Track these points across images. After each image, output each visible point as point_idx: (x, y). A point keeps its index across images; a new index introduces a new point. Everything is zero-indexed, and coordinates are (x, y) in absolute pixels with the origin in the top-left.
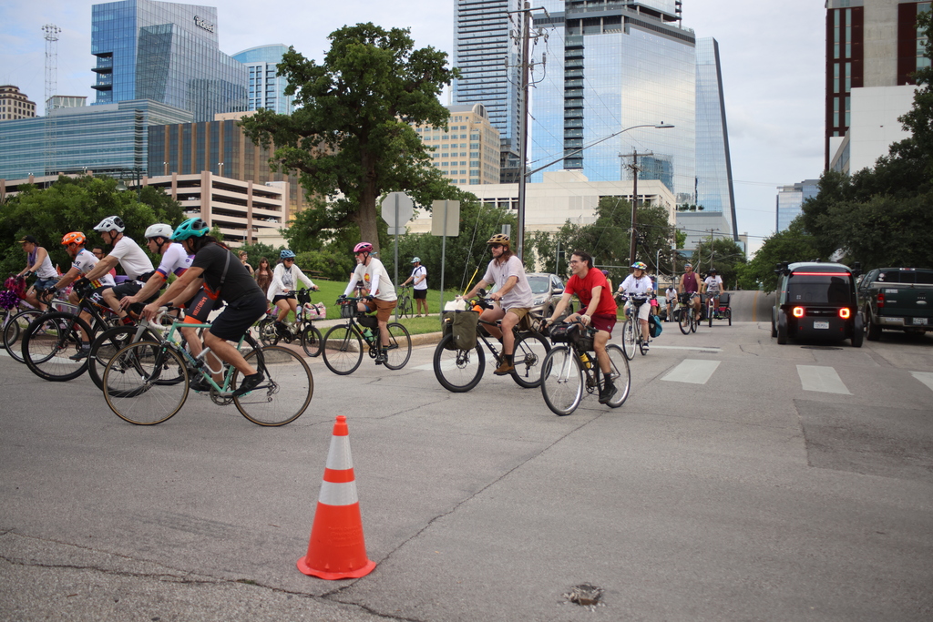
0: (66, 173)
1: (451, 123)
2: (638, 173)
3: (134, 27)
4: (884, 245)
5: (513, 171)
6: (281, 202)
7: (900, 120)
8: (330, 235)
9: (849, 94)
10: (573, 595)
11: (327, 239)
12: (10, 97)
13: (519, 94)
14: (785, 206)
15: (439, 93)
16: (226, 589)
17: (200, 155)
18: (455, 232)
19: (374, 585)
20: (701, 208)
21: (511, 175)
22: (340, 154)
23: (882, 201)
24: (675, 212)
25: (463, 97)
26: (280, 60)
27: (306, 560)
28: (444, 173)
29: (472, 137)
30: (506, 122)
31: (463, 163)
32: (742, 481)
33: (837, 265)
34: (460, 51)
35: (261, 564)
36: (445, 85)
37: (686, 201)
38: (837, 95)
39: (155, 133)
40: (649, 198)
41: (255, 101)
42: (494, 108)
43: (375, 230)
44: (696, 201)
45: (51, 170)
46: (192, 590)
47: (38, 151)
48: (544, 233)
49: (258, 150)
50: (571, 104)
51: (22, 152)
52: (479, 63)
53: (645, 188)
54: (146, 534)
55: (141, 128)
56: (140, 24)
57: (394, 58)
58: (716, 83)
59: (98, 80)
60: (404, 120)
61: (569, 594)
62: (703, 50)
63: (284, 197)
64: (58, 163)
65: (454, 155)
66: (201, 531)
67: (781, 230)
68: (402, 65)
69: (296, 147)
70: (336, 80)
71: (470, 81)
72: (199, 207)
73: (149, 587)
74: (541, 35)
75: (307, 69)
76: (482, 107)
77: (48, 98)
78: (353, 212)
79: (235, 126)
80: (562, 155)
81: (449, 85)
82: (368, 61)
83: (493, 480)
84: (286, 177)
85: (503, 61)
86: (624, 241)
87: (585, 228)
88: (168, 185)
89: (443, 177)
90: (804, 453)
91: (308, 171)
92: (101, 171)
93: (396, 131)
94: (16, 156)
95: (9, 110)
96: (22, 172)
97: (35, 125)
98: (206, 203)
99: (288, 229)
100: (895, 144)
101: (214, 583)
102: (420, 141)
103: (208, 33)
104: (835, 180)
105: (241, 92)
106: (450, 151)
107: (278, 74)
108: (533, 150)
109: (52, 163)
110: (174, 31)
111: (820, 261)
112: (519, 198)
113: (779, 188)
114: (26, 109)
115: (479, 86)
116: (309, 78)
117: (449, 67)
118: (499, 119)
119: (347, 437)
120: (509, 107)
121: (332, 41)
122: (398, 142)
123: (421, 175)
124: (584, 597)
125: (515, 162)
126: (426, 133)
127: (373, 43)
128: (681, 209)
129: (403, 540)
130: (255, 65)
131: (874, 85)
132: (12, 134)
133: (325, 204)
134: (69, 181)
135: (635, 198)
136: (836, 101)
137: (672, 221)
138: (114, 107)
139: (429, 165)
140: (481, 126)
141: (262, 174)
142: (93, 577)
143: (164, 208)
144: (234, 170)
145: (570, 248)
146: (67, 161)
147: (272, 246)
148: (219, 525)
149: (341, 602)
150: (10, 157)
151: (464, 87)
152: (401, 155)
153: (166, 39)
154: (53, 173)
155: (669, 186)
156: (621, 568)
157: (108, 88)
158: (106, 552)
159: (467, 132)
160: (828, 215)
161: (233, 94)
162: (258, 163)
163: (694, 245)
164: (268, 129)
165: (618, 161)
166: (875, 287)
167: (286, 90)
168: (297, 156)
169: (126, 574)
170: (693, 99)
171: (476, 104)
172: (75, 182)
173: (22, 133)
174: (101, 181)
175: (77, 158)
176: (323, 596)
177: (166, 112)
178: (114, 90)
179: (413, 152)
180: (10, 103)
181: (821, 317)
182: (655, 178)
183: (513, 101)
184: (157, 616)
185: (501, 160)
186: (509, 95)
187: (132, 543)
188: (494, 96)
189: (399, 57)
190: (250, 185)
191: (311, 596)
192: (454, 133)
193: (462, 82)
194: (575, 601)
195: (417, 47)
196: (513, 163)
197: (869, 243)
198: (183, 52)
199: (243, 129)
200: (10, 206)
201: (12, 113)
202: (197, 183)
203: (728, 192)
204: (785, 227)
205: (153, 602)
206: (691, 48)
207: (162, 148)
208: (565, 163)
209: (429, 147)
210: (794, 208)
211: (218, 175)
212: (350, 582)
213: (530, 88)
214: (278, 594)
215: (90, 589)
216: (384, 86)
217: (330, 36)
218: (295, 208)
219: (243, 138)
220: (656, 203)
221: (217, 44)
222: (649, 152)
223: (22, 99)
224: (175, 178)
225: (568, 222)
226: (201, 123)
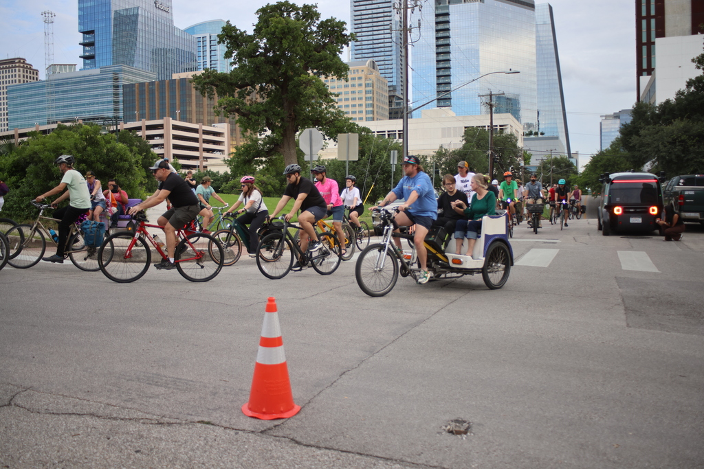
0: (63, 122)
1: (350, 75)
2: (494, 109)
3: (110, 10)
4: (684, 157)
5: (398, 110)
6: (224, 139)
7: (693, 61)
8: (262, 162)
9: (654, 43)
10: (449, 427)
11: (259, 166)
12: (19, 67)
13: (401, 52)
14: (606, 130)
15: (340, 52)
16: (189, 428)
17: (162, 105)
18: (355, 157)
19: (299, 423)
20: (542, 134)
21: (397, 113)
22: (267, 102)
23: (682, 125)
24: (523, 137)
25: (359, 55)
26: (220, 32)
27: (248, 406)
28: (346, 113)
29: (367, 85)
30: (392, 73)
31: (360, 105)
32: (576, 339)
33: (647, 174)
34: (356, 20)
35: (215, 410)
36: (345, 46)
37: (531, 129)
38: (644, 44)
39: (128, 89)
40: (502, 128)
41: (202, 64)
42: (382, 63)
43: (296, 157)
44: (539, 129)
45: (51, 120)
46: (164, 429)
47: (41, 106)
48: (423, 156)
49: (206, 100)
50: (441, 57)
51: (30, 107)
52: (370, 29)
53: (499, 120)
54: (129, 389)
55: (118, 87)
56: (114, 8)
57: (306, 28)
58: (552, 38)
59: (84, 51)
60: (315, 74)
61: (446, 427)
62: (541, 13)
63: (226, 135)
64: (56, 115)
65: (354, 99)
66: (169, 386)
67: (604, 149)
68: (312, 32)
69: (233, 97)
70: (262, 45)
71: (364, 43)
72: (163, 145)
73: (132, 428)
74: (416, 6)
75: (240, 37)
76: (373, 62)
77: (47, 66)
78: (278, 145)
79: (188, 83)
80: (435, 96)
81: (348, 46)
82: (286, 30)
83: (388, 343)
84: (227, 120)
85: (388, 27)
86: (484, 160)
87: (454, 152)
88: (139, 128)
89: (345, 116)
90: (624, 317)
91: (243, 115)
92: (89, 119)
93: (309, 83)
94: (25, 111)
95: (19, 76)
96: (30, 122)
97: (39, 87)
98: (168, 141)
99: (229, 159)
100: (690, 80)
101: (180, 424)
102: (327, 89)
103: (165, 13)
104: (644, 109)
105: (192, 57)
106: (350, 96)
107: (219, 43)
108: (413, 93)
109: (52, 115)
110: (140, 12)
111: (633, 171)
112: (403, 131)
113: (602, 116)
114: (32, 75)
115: (371, 46)
116: (242, 45)
117: (347, 32)
118: (387, 71)
119: (276, 313)
120: (394, 62)
121: (258, 16)
122: (311, 90)
123: (329, 115)
124: (457, 429)
125: (400, 103)
126: (332, 83)
127: (289, 16)
128: (527, 135)
129: (321, 389)
130: (202, 36)
131: (673, 35)
132: (22, 94)
133: (258, 140)
134: (66, 128)
135: (492, 127)
136: (644, 49)
137: (520, 144)
138: (97, 71)
139: (334, 107)
140: (373, 77)
141: (209, 118)
142: (90, 421)
143: (136, 146)
144: (188, 115)
145: (443, 167)
146: (63, 113)
147: (218, 172)
148: (183, 381)
149: (275, 436)
150: (21, 111)
151: (360, 47)
152: (313, 101)
153: (134, 19)
154: (53, 123)
155: (518, 118)
156: (485, 406)
157: (92, 57)
158: (100, 402)
159: (363, 82)
160: (640, 136)
161: (186, 58)
162: (206, 110)
163: (538, 162)
164: (212, 83)
165: (478, 100)
166: (677, 190)
167: (226, 54)
168: (235, 104)
169: (115, 419)
170: (534, 51)
171: (369, 60)
172: (70, 128)
173: (30, 93)
174: (88, 127)
175: (70, 110)
176: (262, 432)
177: (136, 74)
178: (97, 58)
179: (322, 98)
180: (19, 71)
181: (636, 214)
182: (507, 111)
183: (397, 57)
184: (138, 449)
185: (389, 102)
186: (394, 53)
187: (120, 396)
188: (382, 54)
189: (309, 25)
190: (201, 127)
191: (253, 432)
192: (353, 82)
193: (358, 43)
194: (451, 432)
195: (323, 18)
196: (398, 104)
197: (673, 157)
198: (147, 28)
199: (193, 85)
200: (23, 148)
201: (22, 79)
202: (160, 126)
203: (563, 121)
204: (607, 146)
205: (136, 439)
206: (531, 12)
207: (133, 101)
208: (438, 102)
209: (334, 94)
210: (614, 131)
211: (176, 120)
212: (281, 421)
213: (409, 47)
214: (228, 431)
215: (89, 430)
216: (298, 48)
217: (257, 12)
218: (234, 143)
219: (194, 92)
220: (508, 131)
221: (172, 21)
222: (501, 92)
223: (28, 68)
224: (144, 123)
225: (441, 147)
226: (162, 81)
